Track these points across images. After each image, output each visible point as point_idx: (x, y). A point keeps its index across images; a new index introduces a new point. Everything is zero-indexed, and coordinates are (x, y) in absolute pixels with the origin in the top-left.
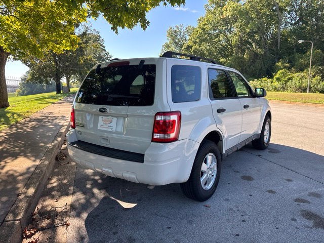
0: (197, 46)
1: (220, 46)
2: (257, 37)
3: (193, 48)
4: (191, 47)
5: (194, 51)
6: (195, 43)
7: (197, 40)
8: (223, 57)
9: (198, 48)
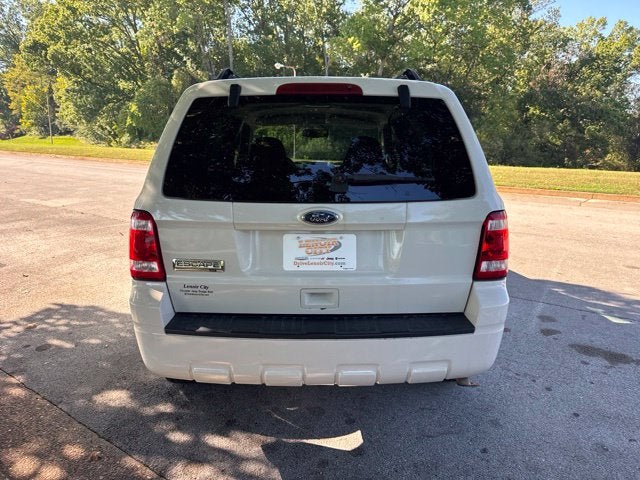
0: (60, 46)
1: (115, 53)
2: (191, 45)
3: (51, 50)
4: (45, 47)
5: (54, 57)
6: (54, 38)
7: (61, 33)
8: (124, 78)
9: (63, 50)
